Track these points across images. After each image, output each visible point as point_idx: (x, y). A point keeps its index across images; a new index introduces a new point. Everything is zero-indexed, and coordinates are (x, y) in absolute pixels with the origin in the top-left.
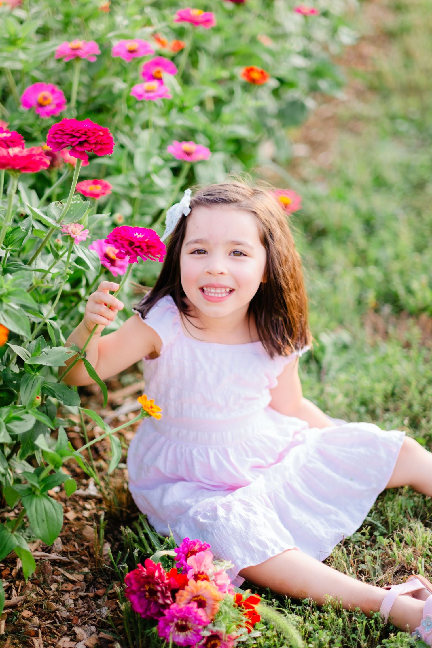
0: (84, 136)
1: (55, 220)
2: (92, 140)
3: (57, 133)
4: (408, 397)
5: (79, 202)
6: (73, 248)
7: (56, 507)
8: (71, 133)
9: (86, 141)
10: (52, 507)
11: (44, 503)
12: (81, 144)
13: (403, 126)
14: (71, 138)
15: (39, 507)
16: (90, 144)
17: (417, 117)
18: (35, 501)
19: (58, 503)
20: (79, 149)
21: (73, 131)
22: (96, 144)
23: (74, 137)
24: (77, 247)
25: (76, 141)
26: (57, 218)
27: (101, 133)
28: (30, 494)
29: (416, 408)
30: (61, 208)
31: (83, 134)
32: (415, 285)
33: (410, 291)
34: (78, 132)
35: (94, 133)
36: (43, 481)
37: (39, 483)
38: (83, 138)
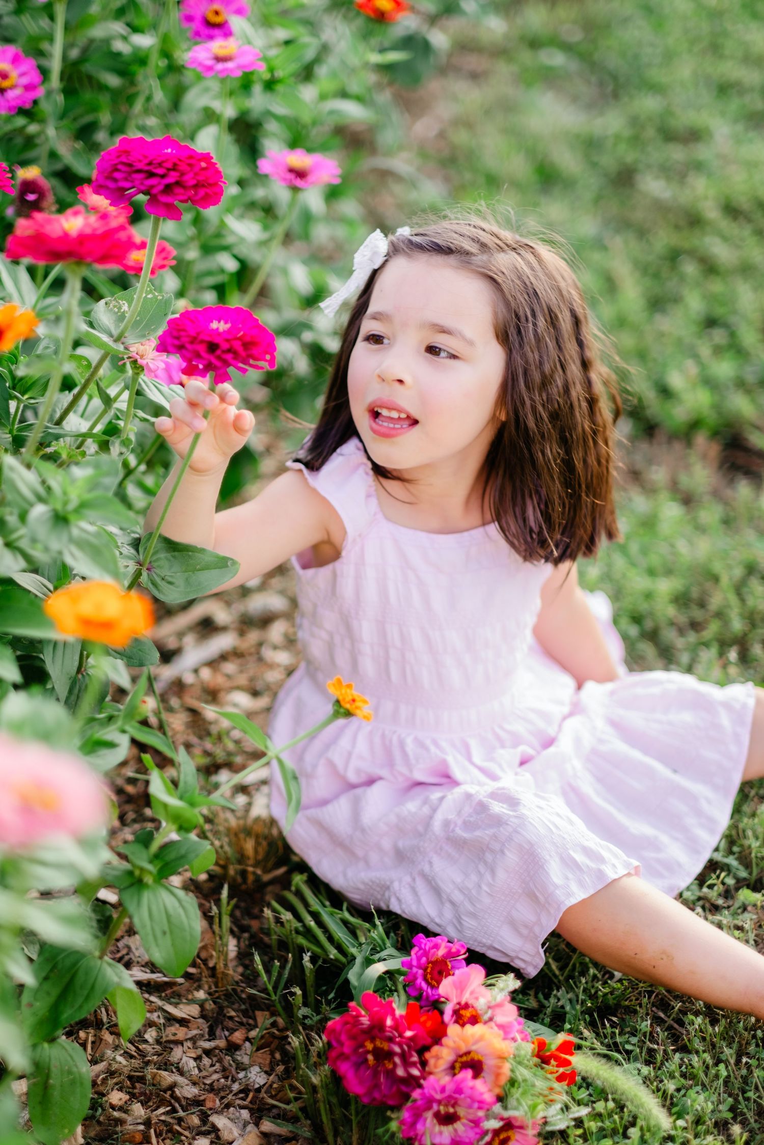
0: (172, 173)
1: (111, 336)
2: (190, 180)
3: (117, 170)
5: (150, 296)
6: (140, 384)
7: (185, 904)
8: (147, 168)
9: (178, 183)
10: (177, 904)
11: (163, 900)
12: (168, 189)
14: (147, 178)
15: (154, 908)
16: (184, 187)
18: (146, 896)
19: (187, 894)
20: (164, 199)
21: (150, 164)
22: (196, 186)
23: (151, 175)
24: (145, 382)
25: (159, 183)
26: (115, 333)
27: (203, 165)
28: (132, 885)
30: (116, 310)
31: (169, 170)
32: (676, 380)
34: (160, 165)
35: (190, 165)
36: (157, 856)
37: (151, 862)
38: (172, 178)
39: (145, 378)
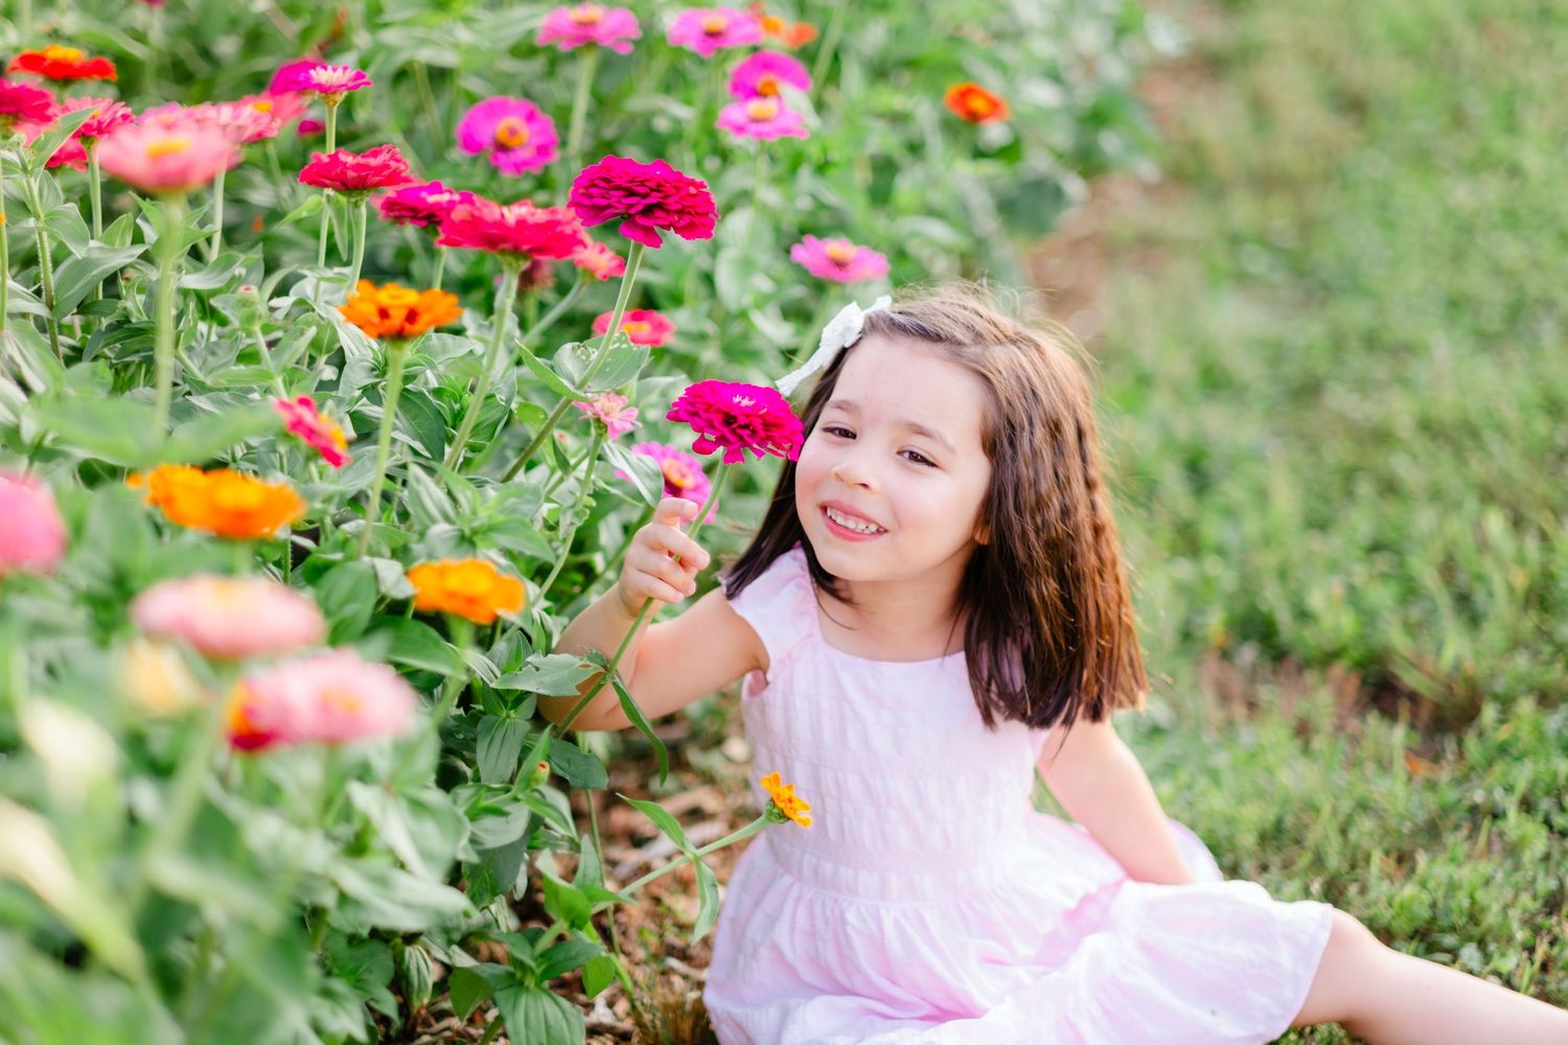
0: (654, 193)
1: (573, 383)
2: (673, 203)
3: (595, 186)
4: (1312, 837)
5: (624, 346)
6: (603, 448)
7: (569, 1016)
8: (625, 185)
9: (658, 206)
10: (560, 1015)
11: (543, 1008)
12: (648, 211)
13: (1258, 263)
14: (627, 196)
15: (532, 1015)
16: (667, 211)
17: (1290, 242)
18: (524, 999)
19: (573, 1006)
20: (641, 220)
21: (631, 182)
22: (680, 212)
23: (632, 194)
24: (610, 449)
25: (638, 203)
26: (578, 380)
27: (692, 190)
28: (511, 986)
29: (1334, 861)
30: (584, 358)
31: (652, 190)
32: (1316, 600)
33: (1303, 615)
34: (642, 183)
35: (677, 189)
36: (543, 955)
37: (535, 960)
38: (654, 199)
39: (610, 442)
